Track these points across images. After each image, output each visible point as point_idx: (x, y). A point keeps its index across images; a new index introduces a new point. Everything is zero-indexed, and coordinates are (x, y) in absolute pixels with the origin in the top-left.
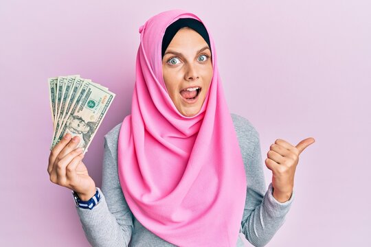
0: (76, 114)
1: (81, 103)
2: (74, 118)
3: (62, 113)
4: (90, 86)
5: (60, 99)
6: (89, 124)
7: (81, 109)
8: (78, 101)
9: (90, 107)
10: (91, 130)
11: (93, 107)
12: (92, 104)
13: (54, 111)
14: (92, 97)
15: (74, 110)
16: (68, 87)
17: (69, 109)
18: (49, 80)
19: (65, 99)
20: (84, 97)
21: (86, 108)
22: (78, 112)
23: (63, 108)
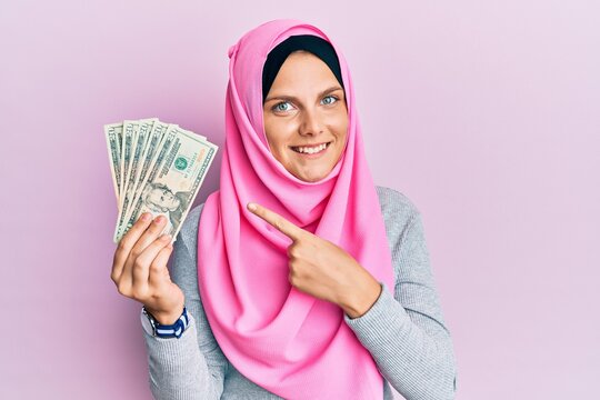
0: (156, 181)
1: (164, 162)
2: (154, 187)
3: (132, 180)
4: (178, 135)
5: (127, 158)
6: (178, 196)
7: (165, 172)
8: (159, 160)
9: (180, 168)
10: (183, 206)
11: (184, 168)
12: (182, 164)
13: (118, 177)
14: (181, 152)
15: (153, 175)
16: (142, 138)
17: (144, 173)
18: (107, 128)
19: (137, 157)
20: (168, 153)
21: (173, 171)
22: (161, 177)
23: (134, 172)
